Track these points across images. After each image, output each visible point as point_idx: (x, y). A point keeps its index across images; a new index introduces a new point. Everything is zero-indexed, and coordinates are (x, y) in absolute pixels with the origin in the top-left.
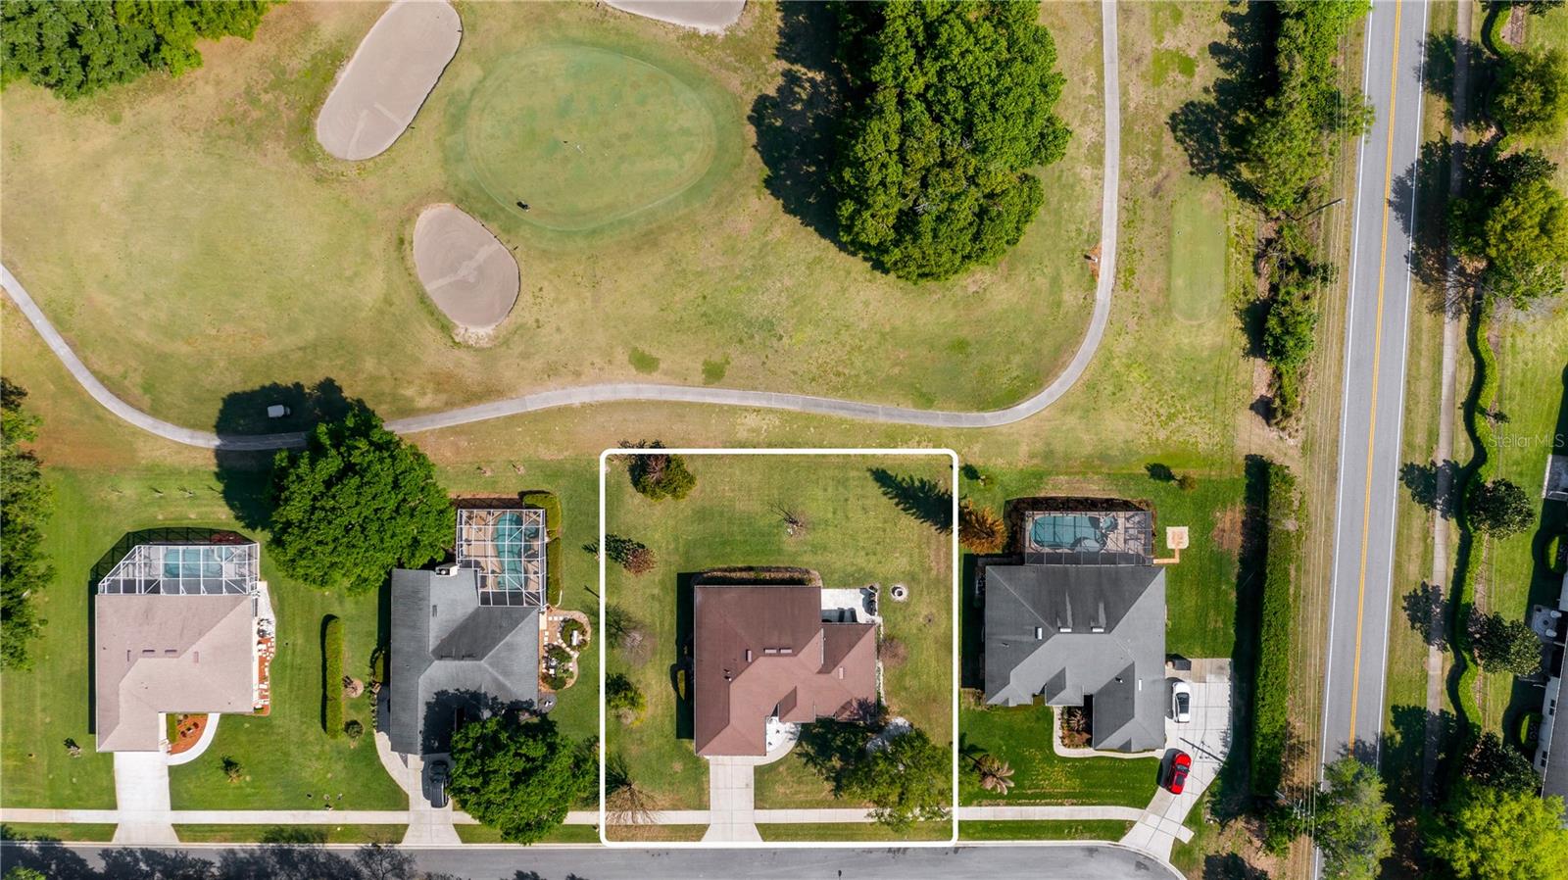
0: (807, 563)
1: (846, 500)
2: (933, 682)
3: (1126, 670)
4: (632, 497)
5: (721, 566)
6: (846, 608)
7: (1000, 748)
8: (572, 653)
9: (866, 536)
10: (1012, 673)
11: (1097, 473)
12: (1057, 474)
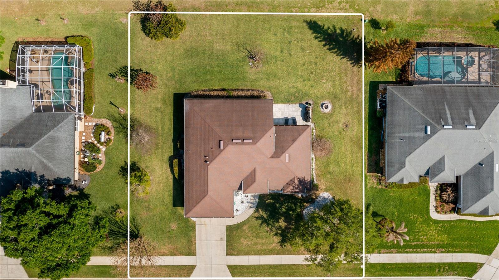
0: (263, 86)
1: (290, 42)
2: (349, 168)
3: (487, 157)
4: (142, 40)
5: (203, 89)
6: (289, 117)
7: (394, 214)
8: (101, 147)
9: (304, 67)
10: (407, 160)
11: (460, 27)
12: (434, 27)
